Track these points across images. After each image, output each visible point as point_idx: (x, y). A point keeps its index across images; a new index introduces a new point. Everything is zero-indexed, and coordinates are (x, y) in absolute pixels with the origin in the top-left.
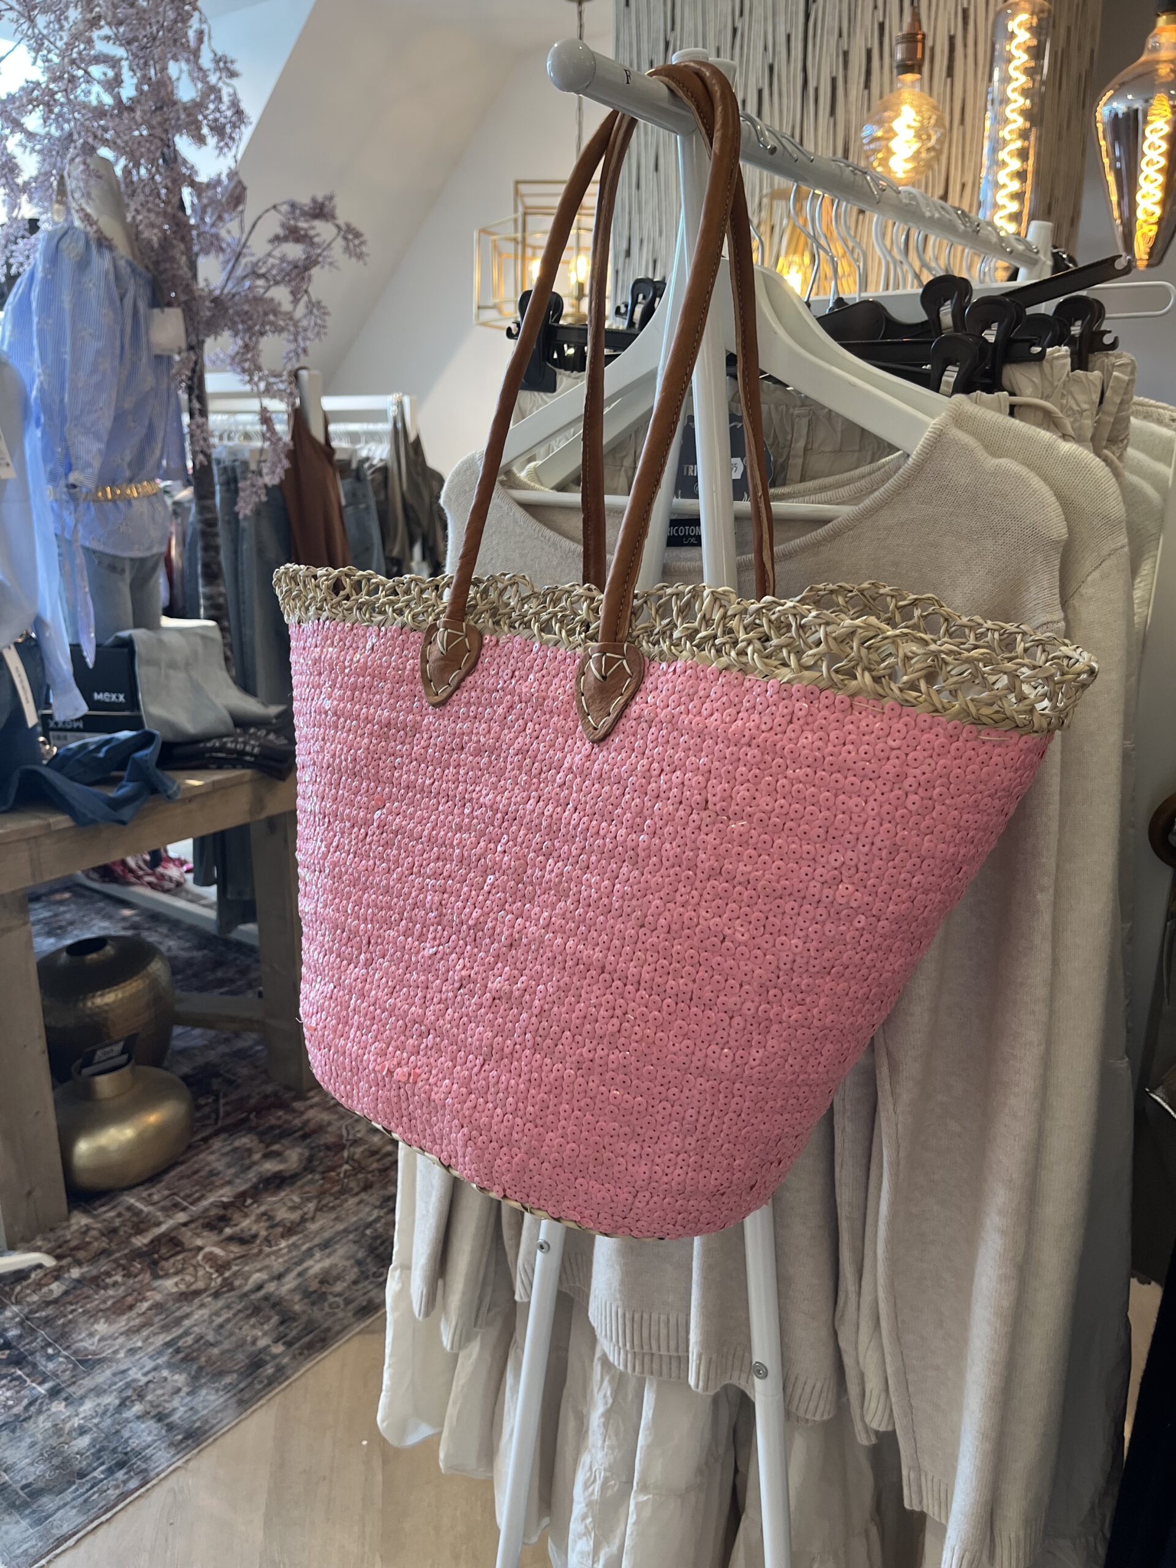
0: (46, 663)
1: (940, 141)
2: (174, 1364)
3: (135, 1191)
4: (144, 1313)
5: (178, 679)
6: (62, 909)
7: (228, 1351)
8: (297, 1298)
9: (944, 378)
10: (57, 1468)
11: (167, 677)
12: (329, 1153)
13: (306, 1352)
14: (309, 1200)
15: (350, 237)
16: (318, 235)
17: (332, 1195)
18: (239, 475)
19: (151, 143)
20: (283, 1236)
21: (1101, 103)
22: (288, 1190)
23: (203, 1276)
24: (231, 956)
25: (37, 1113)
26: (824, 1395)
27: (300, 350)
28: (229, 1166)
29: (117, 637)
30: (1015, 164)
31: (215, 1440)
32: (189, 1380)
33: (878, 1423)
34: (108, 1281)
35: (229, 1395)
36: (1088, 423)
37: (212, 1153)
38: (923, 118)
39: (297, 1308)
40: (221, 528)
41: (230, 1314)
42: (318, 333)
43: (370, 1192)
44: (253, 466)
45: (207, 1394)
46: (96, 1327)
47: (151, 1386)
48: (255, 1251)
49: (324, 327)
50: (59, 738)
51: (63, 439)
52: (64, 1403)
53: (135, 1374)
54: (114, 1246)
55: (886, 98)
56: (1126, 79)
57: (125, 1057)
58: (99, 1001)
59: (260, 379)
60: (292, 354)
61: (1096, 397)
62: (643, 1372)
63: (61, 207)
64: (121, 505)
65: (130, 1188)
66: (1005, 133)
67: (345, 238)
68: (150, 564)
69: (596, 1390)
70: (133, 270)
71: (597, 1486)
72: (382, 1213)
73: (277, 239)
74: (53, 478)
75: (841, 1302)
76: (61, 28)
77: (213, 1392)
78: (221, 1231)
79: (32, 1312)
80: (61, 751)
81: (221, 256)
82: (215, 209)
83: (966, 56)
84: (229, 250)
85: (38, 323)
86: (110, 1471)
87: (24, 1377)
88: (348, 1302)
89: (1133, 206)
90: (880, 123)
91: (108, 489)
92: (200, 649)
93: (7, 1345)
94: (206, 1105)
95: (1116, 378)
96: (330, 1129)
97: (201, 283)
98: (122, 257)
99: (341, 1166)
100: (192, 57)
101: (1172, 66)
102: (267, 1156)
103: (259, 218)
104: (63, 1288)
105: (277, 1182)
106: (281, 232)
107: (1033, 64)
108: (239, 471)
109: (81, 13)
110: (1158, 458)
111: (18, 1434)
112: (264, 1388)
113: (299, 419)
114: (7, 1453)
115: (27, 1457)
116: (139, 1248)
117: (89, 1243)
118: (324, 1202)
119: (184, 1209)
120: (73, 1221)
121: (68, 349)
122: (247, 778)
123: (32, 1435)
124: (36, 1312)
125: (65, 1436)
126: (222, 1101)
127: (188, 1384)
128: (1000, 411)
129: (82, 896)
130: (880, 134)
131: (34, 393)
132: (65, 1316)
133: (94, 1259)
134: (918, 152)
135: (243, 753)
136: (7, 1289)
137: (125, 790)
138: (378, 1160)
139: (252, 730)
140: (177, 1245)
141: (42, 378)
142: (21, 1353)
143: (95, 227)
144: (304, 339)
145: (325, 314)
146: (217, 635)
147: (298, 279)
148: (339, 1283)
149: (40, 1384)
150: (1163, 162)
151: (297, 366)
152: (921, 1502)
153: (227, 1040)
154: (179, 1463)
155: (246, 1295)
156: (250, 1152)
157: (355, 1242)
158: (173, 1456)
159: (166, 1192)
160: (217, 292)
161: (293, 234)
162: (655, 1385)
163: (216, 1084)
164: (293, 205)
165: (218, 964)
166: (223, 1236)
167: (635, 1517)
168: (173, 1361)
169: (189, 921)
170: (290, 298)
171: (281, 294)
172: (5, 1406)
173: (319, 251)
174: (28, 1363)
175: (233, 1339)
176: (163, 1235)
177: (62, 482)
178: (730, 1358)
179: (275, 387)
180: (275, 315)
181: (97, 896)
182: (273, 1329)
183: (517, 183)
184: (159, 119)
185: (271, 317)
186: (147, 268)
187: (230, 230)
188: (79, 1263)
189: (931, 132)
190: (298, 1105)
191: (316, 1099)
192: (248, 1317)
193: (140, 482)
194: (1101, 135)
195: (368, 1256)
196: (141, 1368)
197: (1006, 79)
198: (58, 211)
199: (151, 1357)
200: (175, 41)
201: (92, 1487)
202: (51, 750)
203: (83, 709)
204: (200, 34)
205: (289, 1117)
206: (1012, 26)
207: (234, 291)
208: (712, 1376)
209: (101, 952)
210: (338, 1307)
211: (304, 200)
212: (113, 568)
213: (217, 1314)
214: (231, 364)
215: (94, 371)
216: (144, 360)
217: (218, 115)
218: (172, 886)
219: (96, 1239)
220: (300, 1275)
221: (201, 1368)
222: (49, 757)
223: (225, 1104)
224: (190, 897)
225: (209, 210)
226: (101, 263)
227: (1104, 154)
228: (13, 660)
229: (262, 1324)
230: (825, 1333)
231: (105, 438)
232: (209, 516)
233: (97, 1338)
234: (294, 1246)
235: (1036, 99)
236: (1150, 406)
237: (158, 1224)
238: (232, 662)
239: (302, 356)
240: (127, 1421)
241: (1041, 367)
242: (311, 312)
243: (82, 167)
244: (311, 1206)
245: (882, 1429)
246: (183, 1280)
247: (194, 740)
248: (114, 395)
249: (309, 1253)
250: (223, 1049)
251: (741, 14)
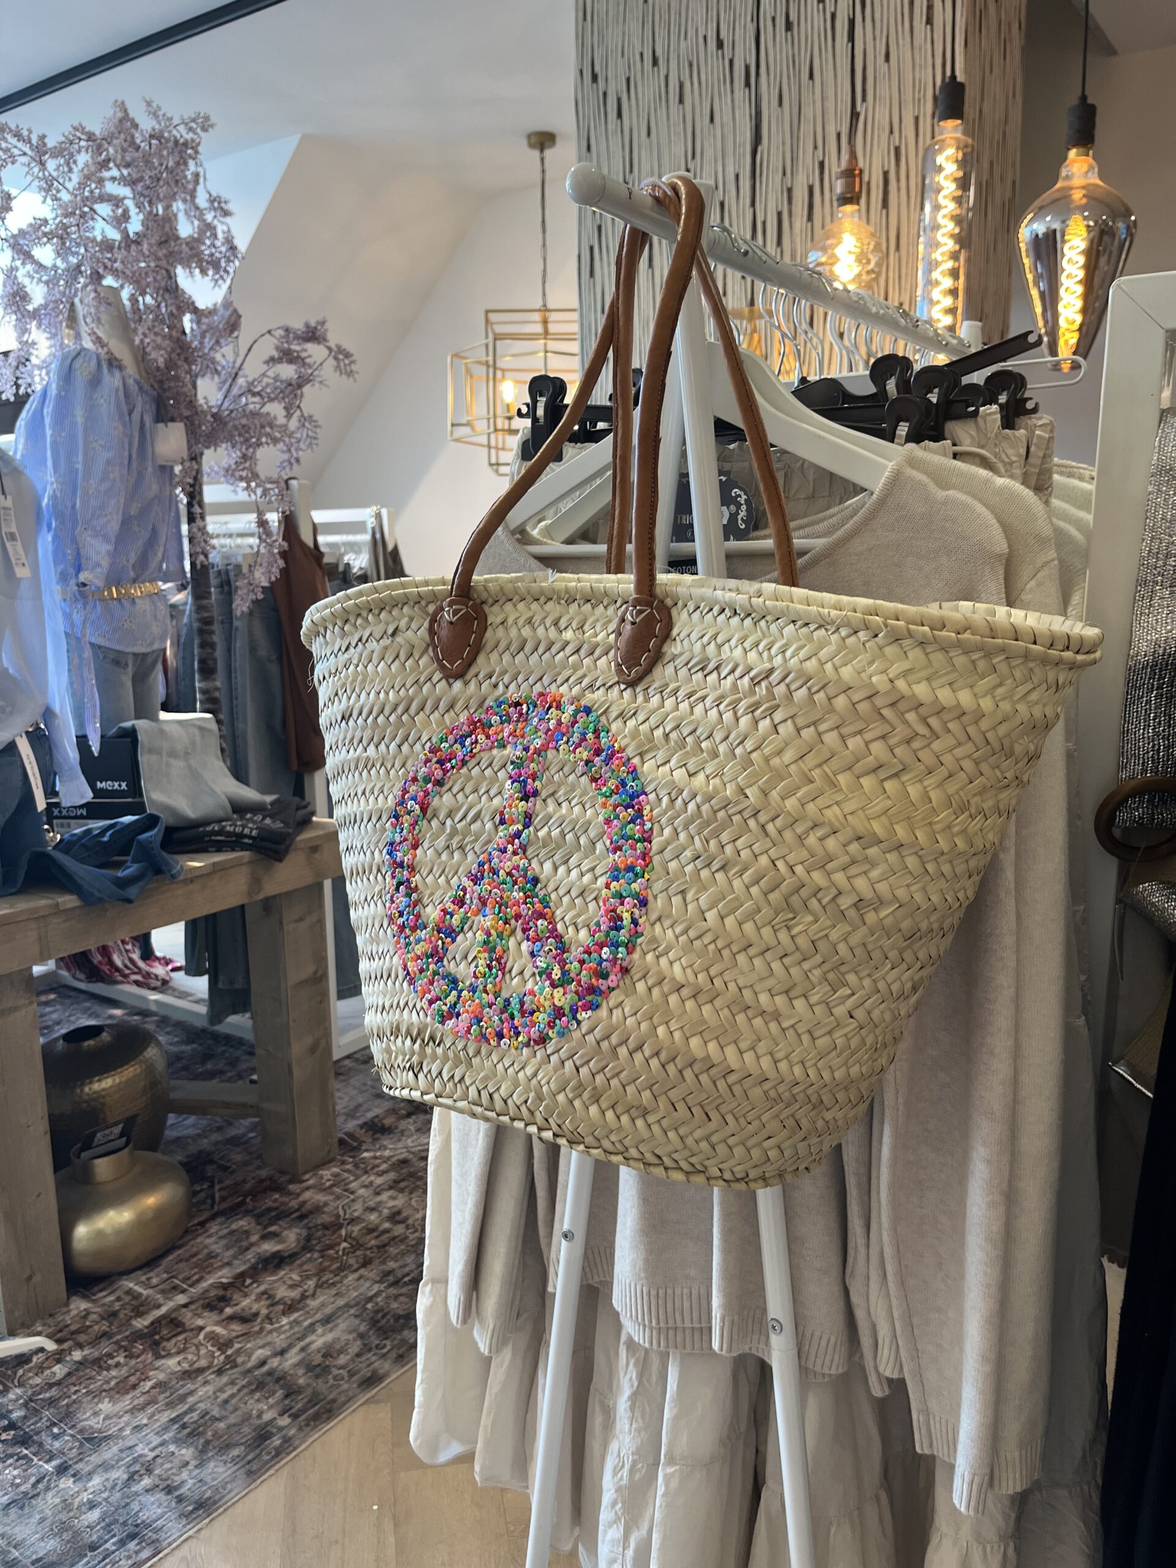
0: (54, 751)
1: (879, 264)
2: (180, 1439)
3: (133, 1275)
4: (148, 1392)
5: (178, 765)
6: (48, 1009)
7: (234, 1425)
8: (301, 1372)
9: (898, 432)
10: (68, 1542)
11: (168, 765)
12: (327, 1232)
13: (312, 1423)
14: (308, 1277)
15: (341, 357)
16: (310, 356)
17: (331, 1272)
18: (232, 578)
19: (157, 273)
20: (284, 1313)
21: (1023, 225)
22: (287, 1268)
23: (205, 1354)
24: (221, 1049)
25: (39, 1196)
26: (838, 1348)
27: (293, 460)
28: (227, 1248)
29: (120, 728)
30: (948, 283)
31: (225, 1510)
32: (197, 1454)
33: (889, 1372)
34: (110, 1362)
35: (236, 1467)
36: (1018, 472)
37: (210, 1236)
38: (863, 244)
39: (301, 1381)
40: (216, 627)
41: (235, 1391)
42: (310, 444)
43: (370, 1267)
44: (245, 570)
45: (215, 1466)
46: (100, 1406)
47: (159, 1460)
48: (257, 1328)
49: (316, 438)
50: (62, 826)
51: (74, 540)
52: (72, 1480)
53: (141, 1449)
54: (114, 1329)
55: (827, 228)
56: (1045, 203)
57: (124, 1139)
58: (96, 1086)
59: (257, 486)
60: (286, 464)
61: (1023, 451)
62: (667, 1346)
63: (71, 332)
64: (126, 603)
65: (127, 1273)
66: (937, 255)
67: (336, 358)
68: (150, 660)
69: (622, 1374)
70: (141, 388)
71: (625, 1472)
72: (382, 1288)
73: (272, 360)
74: (63, 578)
75: (850, 1260)
76: (70, 170)
77: (221, 1464)
78: (221, 1311)
79: (34, 1394)
80: (66, 836)
81: (216, 377)
82: (213, 335)
83: (899, 189)
84: (224, 372)
85: (52, 436)
86: (122, 1543)
87: (30, 1455)
88: (352, 1374)
89: (1056, 315)
90: (824, 249)
91: (114, 589)
92: (198, 739)
93: (12, 1426)
94: (201, 1191)
95: (1039, 436)
96: (326, 1209)
97: (201, 401)
98: (130, 377)
99: (339, 1244)
100: (188, 198)
101: (1084, 192)
102: (264, 1237)
103: (255, 342)
104: (66, 1370)
105: (276, 1261)
106: (276, 354)
107: (959, 193)
108: (232, 574)
109: (92, 157)
110: (1080, 507)
111: (26, 1510)
112: (272, 1458)
113: (289, 523)
114: (17, 1529)
115: (37, 1533)
116: (141, 1330)
117: (90, 1327)
118: (324, 1279)
119: (183, 1291)
120: (72, 1306)
121: (80, 458)
122: (246, 860)
123: (42, 1511)
124: (40, 1394)
125: (75, 1511)
126: (217, 1187)
127: (195, 1458)
128: (945, 455)
129: (70, 997)
130: (824, 259)
131: (46, 500)
132: (69, 1397)
133: (95, 1342)
134: (859, 275)
135: (241, 836)
136: (9, 1372)
137: (131, 870)
138: (376, 1237)
139: (249, 816)
140: (177, 1326)
141: (55, 486)
142: (26, 1433)
143: (106, 349)
144: (296, 450)
145: (316, 427)
146: (214, 726)
147: (292, 396)
148: (342, 1356)
149: (47, 1462)
150: (1081, 274)
151: (291, 475)
152: (931, 1446)
153: (219, 1129)
154: (190, 1533)
155: (249, 1371)
156: (247, 1233)
157: (356, 1316)
158: (184, 1526)
159: (165, 1276)
160: (215, 410)
161: (287, 356)
162: (678, 1358)
163: (210, 1170)
164: (287, 330)
165: (207, 1057)
166: (224, 1316)
167: (663, 1489)
168: (179, 1436)
169: (176, 1017)
170: (284, 413)
171: (276, 410)
172: (12, 1484)
173: (310, 371)
174: (34, 1442)
175: (238, 1413)
176: (163, 1317)
177: (73, 582)
178: (750, 1321)
179: (272, 493)
180: (271, 428)
181: (82, 996)
182: (277, 1403)
183: (487, 312)
184: (164, 251)
185: (268, 430)
186: (152, 386)
187: (225, 355)
188: (81, 1346)
189: (871, 256)
190: (292, 1187)
191: (311, 1182)
192: (253, 1392)
193: (143, 582)
194: (1024, 254)
195: (370, 1329)
196: (148, 1444)
197: (937, 207)
198: (69, 335)
199: (157, 1433)
200: (177, 182)
201: (104, 1559)
202: (54, 836)
203: (89, 796)
204: (197, 175)
205: (285, 1199)
206: (940, 160)
207: (231, 407)
208: (735, 1337)
209: (98, 1039)
210: (343, 1379)
211: (298, 325)
212: (117, 662)
213: (221, 1390)
214: (225, 476)
215: (104, 478)
216: (150, 469)
217: (213, 250)
218: (159, 984)
219: (97, 1323)
220: (303, 1349)
221: (208, 1442)
222: (53, 844)
223: (220, 1190)
224: (176, 994)
225: (208, 335)
226: (112, 381)
227: (1027, 271)
228: (25, 748)
229: (267, 1398)
230: (836, 1289)
231: (113, 540)
232: (206, 615)
233: (102, 1417)
234: (296, 1322)
235: (965, 225)
236: (1073, 467)
237: (159, 1306)
238: (227, 753)
239: (295, 465)
240: (137, 1494)
241: (976, 423)
242: (304, 425)
243: (93, 295)
244: (311, 1283)
245: (895, 1376)
246: (185, 1358)
247: (194, 825)
248: (122, 501)
249: (311, 1328)
250: (216, 1137)
251: (693, 157)
